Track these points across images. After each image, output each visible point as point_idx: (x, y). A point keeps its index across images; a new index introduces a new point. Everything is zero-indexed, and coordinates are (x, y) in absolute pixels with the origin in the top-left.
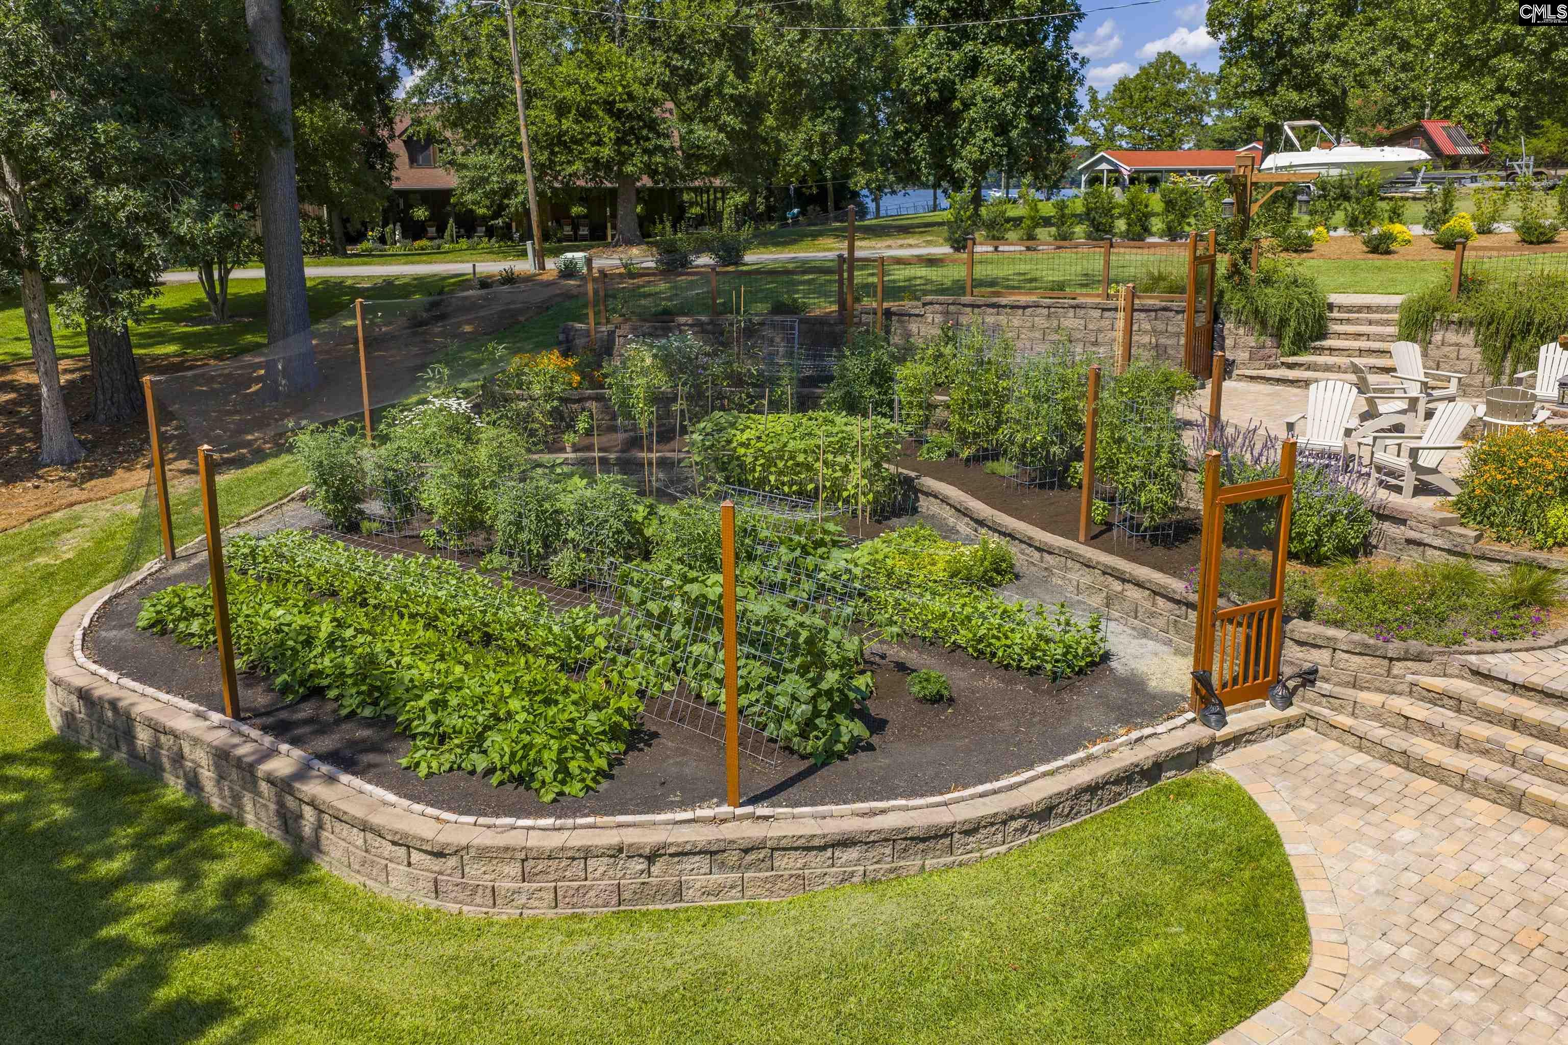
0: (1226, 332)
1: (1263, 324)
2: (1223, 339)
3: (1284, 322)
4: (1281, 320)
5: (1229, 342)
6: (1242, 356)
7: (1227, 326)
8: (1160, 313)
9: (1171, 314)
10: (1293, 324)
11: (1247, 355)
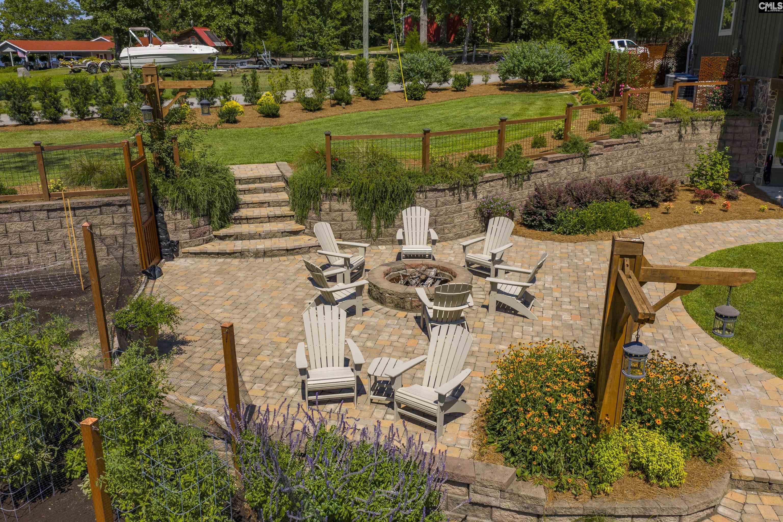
0: (166, 219)
1: (195, 207)
2: (165, 224)
3: (211, 204)
4: (209, 202)
5: (170, 227)
6: (183, 236)
7: (166, 213)
8: (104, 208)
9: (115, 208)
10: (218, 205)
11: (187, 235)
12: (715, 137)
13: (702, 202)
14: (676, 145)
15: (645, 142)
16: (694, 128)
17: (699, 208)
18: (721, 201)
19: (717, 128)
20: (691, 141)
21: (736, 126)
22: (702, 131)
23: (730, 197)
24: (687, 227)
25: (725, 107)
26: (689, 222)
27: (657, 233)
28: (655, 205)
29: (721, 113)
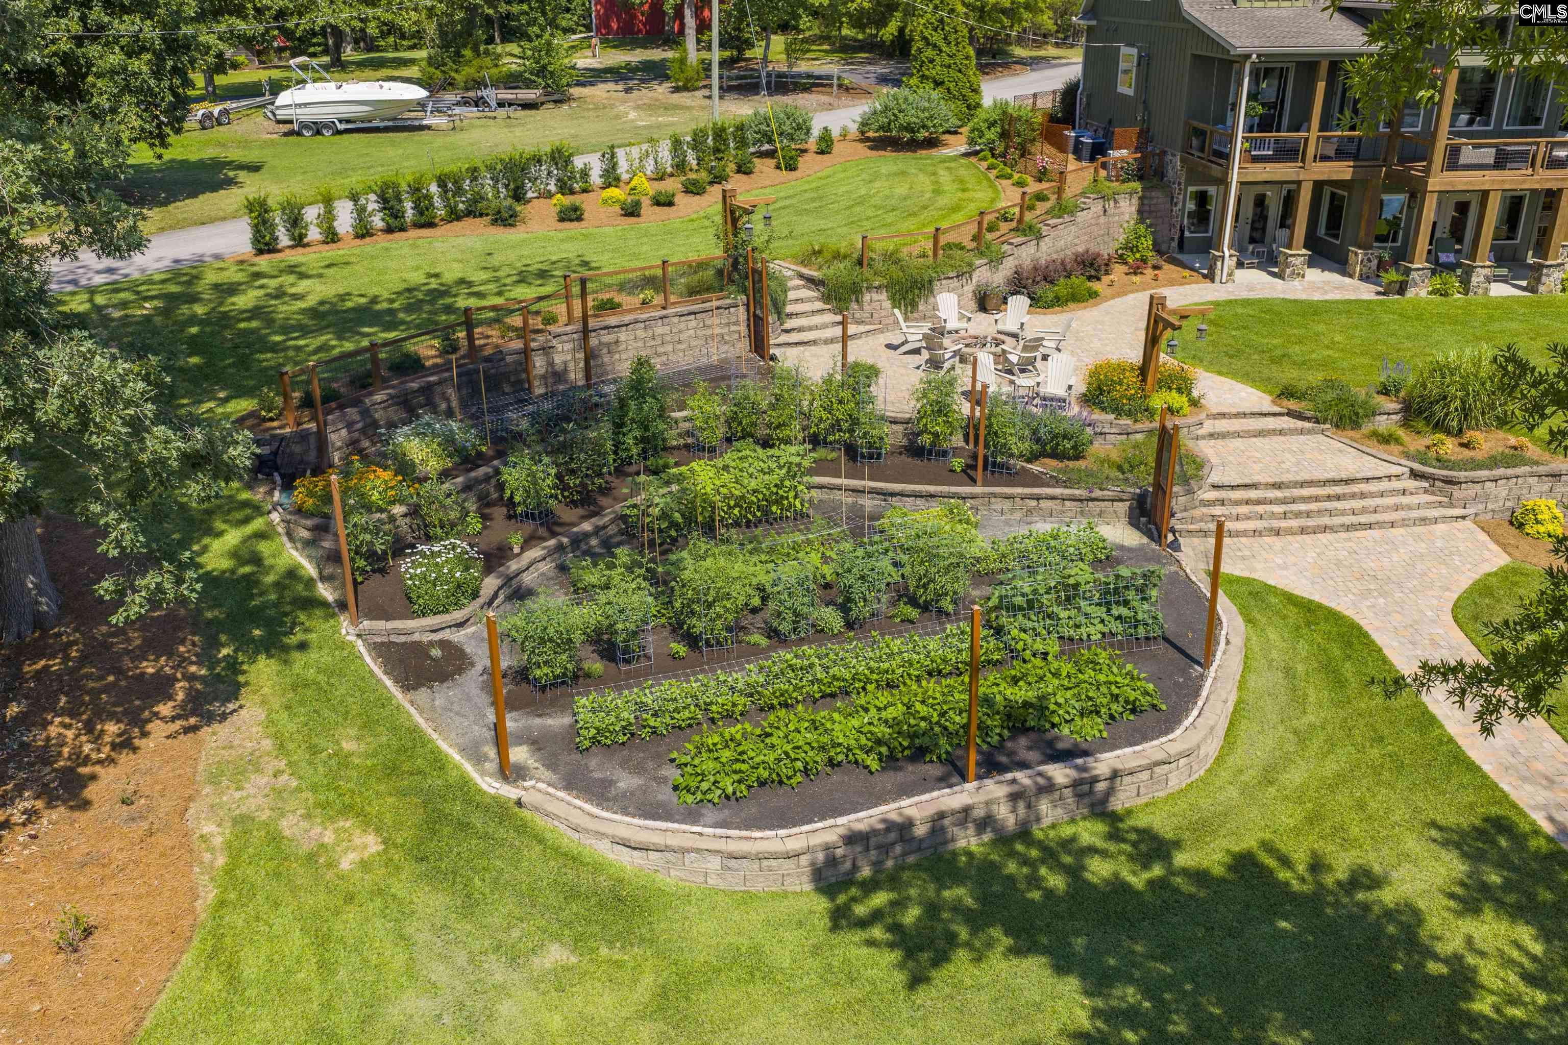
12: (1134, 209)
13: (1135, 273)
14: (1102, 220)
15: (1079, 220)
16: (1116, 202)
17: (1136, 279)
18: (1149, 272)
19: (1135, 201)
20: (1114, 215)
21: (1151, 198)
22: (1122, 204)
23: (1156, 267)
24: (1132, 296)
25: (1141, 178)
26: (1132, 292)
27: (1112, 302)
28: (1099, 279)
29: (1137, 185)
